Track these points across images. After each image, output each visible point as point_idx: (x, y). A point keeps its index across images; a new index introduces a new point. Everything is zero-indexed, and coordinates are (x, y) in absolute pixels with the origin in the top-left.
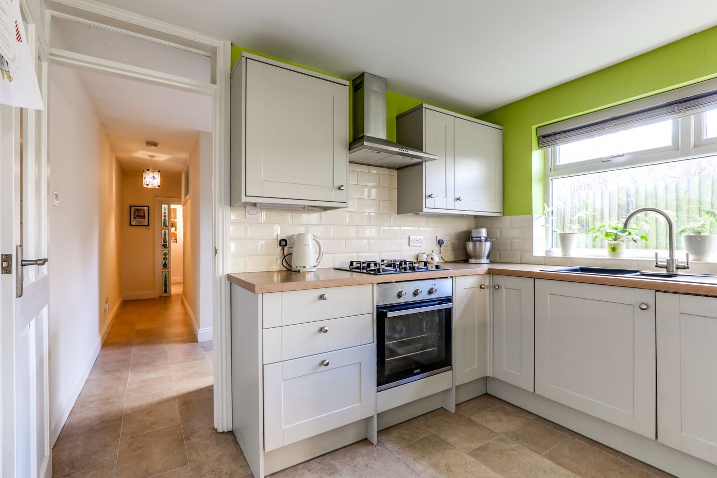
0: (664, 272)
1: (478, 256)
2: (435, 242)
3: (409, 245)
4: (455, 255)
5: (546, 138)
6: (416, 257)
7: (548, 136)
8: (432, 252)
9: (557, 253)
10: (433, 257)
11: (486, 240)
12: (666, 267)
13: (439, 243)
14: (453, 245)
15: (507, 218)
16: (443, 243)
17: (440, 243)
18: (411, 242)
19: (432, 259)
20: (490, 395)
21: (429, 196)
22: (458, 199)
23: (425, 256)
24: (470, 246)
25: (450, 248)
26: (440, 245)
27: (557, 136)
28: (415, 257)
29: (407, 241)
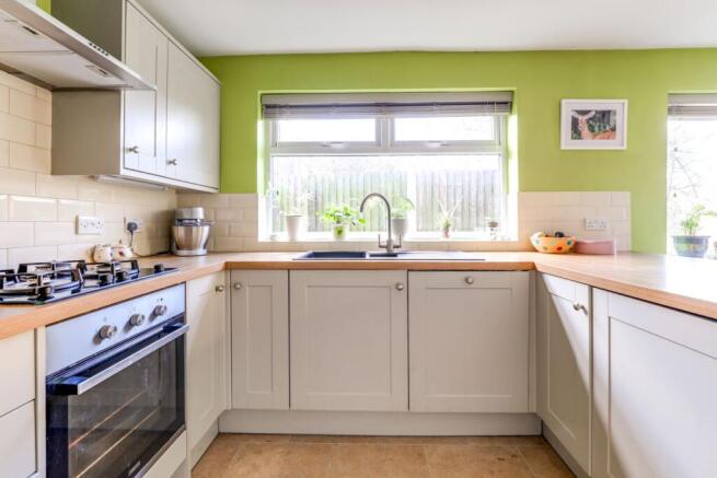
0: (384, 251)
1: (190, 246)
2: (122, 227)
3: (77, 232)
4: (152, 246)
5: (271, 109)
6: (90, 253)
7: (274, 107)
8: (120, 242)
9: (283, 237)
10: (121, 250)
11: (203, 223)
12: (386, 247)
13: (129, 228)
14: (149, 231)
15: (225, 197)
16: (136, 228)
17: (131, 228)
18: (81, 228)
19: (121, 254)
20: (224, 434)
21: (131, 150)
22: (171, 162)
23: (109, 250)
24: (180, 232)
25: (145, 235)
26: (131, 232)
27: (284, 110)
28: (87, 252)
29: (72, 225)
